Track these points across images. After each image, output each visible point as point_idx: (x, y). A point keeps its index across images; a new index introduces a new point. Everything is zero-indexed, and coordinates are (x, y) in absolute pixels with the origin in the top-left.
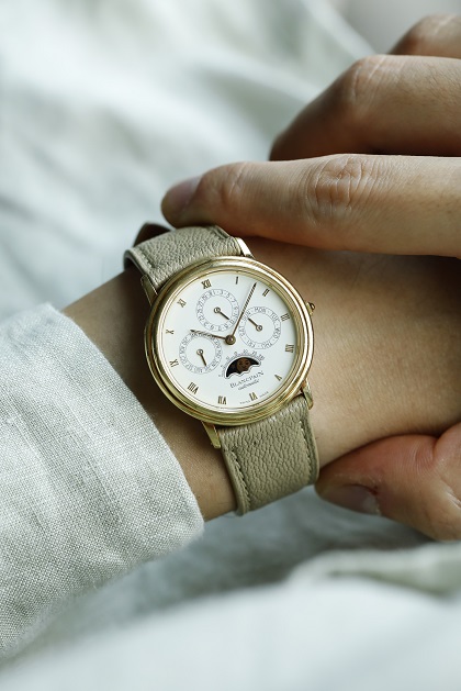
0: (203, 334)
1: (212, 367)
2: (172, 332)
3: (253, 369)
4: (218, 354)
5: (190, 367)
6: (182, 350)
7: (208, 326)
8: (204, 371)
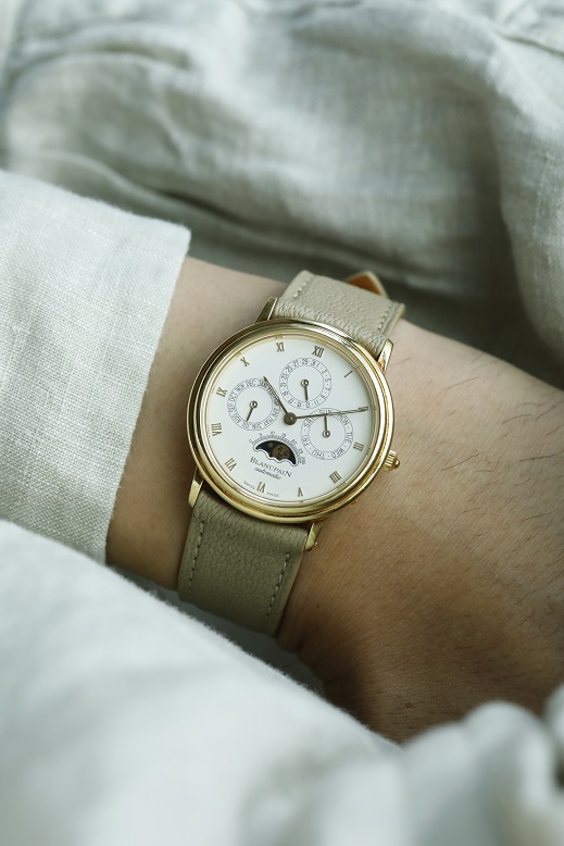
0: (272, 392)
1: (251, 427)
2: (246, 364)
3: (286, 464)
4: (268, 422)
5: (231, 408)
6: (240, 388)
7: (283, 389)
8: (241, 423)
